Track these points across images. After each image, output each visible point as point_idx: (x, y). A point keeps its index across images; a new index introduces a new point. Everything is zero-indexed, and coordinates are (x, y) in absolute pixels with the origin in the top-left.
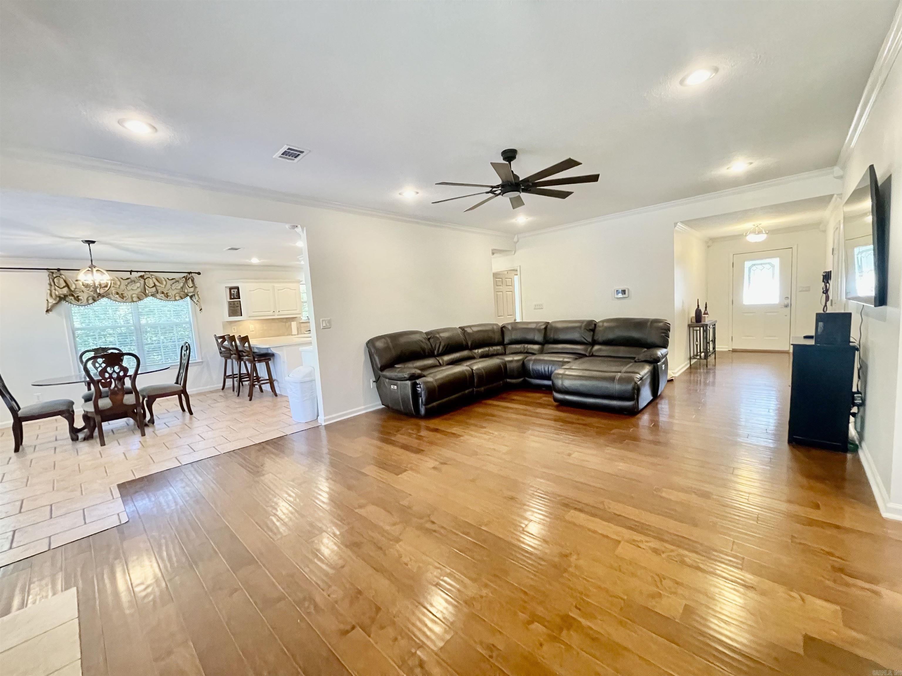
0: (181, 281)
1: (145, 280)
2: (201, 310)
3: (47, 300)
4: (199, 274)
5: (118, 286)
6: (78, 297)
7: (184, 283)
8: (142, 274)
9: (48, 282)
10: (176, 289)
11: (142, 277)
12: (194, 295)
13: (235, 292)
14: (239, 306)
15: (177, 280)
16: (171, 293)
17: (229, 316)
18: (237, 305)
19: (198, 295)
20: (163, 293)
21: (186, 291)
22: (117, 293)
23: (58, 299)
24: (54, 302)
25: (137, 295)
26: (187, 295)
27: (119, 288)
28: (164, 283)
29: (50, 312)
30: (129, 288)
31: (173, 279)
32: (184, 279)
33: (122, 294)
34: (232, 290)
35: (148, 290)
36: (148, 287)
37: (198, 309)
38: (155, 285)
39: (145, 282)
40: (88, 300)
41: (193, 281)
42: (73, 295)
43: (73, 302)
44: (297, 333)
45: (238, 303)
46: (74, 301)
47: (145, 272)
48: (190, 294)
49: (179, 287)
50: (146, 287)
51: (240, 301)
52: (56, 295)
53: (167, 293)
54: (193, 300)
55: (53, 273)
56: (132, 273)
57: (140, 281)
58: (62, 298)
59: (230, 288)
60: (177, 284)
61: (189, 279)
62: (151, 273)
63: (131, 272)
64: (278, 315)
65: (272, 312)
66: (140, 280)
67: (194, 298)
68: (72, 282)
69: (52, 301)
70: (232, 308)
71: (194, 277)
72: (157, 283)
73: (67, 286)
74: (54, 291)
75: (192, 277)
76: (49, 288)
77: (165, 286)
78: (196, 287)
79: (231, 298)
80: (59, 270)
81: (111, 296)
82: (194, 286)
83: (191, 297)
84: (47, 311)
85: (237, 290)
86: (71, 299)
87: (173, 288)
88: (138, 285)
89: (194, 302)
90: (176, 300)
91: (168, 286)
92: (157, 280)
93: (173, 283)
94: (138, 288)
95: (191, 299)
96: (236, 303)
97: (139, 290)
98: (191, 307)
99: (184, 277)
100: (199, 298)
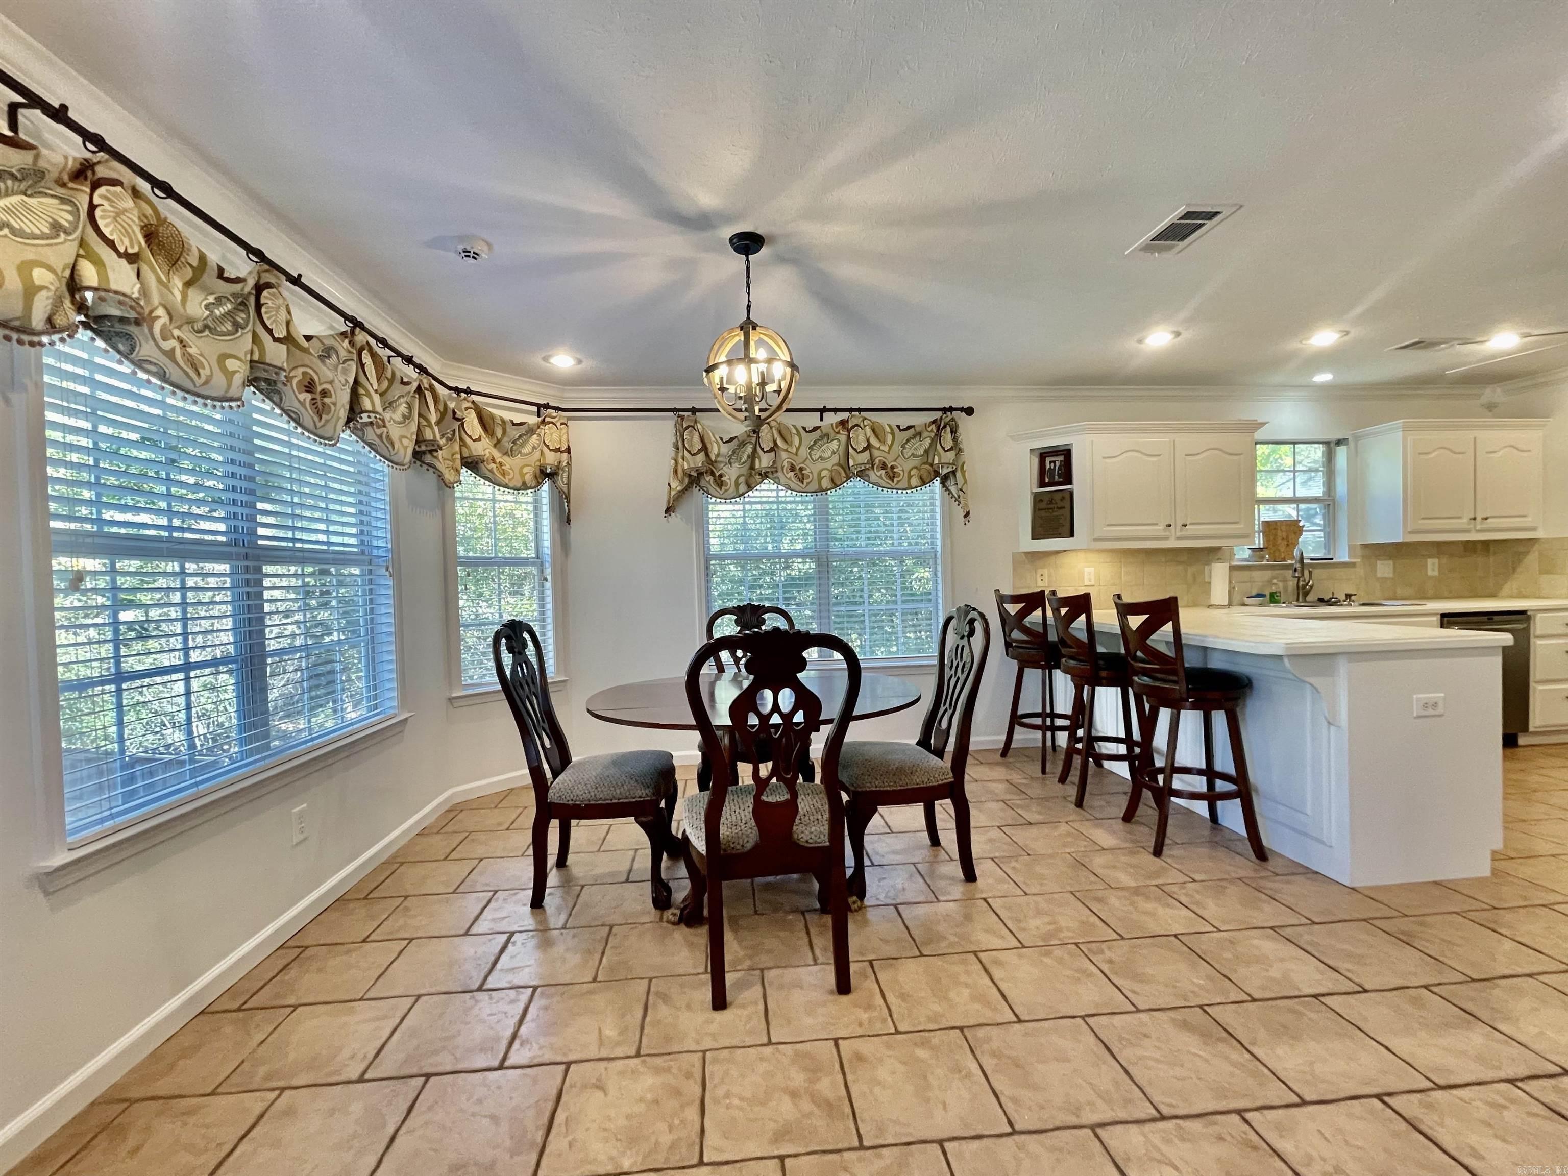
0: (925, 434)
1: (849, 431)
2: (967, 515)
3: (669, 485)
4: (969, 411)
5: (794, 450)
6: (721, 476)
7: (932, 440)
8: (844, 416)
9: (674, 440)
10: (913, 454)
11: (843, 423)
12: (954, 473)
13: (1058, 464)
14: (1068, 506)
15: (918, 429)
16: (903, 467)
17: (1033, 538)
18: (1060, 504)
19: (963, 472)
20: (884, 466)
21: (936, 461)
22: (792, 468)
23: (686, 480)
24: (679, 488)
25: (831, 471)
26: (937, 474)
27: (796, 454)
28: (889, 438)
29: (673, 514)
30: (816, 454)
31: (909, 428)
32: (933, 426)
33: (801, 469)
34: (1048, 460)
35: (854, 460)
36: (855, 450)
37: (960, 512)
38: (869, 447)
39: (849, 438)
40: (737, 485)
41: (954, 432)
42: (713, 474)
43: (711, 490)
44: (1226, 603)
45: (1063, 499)
46: (713, 488)
47: (851, 410)
48: (944, 471)
49: (921, 452)
50: (850, 449)
51: (1071, 494)
52: (684, 470)
53: (893, 467)
54: (947, 489)
55: (682, 418)
56: (825, 415)
57: (838, 436)
58: (694, 480)
59: (1041, 454)
60: (916, 442)
61: (945, 427)
62: (862, 413)
63: (823, 411)
64: (1179, 538)
65: (1161, 527)
66: (838, 433)
67: (950, 483)
68: (713, 439)
69: (676, 486)
70: (1043, 513)
71: (959, 423)
72: (874, 442)
73: (705, 449)
74: (680, 460)
75: (953, 420)
76: (673, 454)
77: (890, 447)
78: (960, 449)
79: (1042, 484)
80: (694, 411)
81: (780, 474)
82: (956, 447)
83: (944, 480)
84: (668, 510)
85: (1062, 458)
86: (709, 482)
87: (908, 452)
88: (834, 445)
89: (950, 493)
90: (910, 487)
91: (897, 448)
92: (873, 430)
93: (908, 441)
94: (834, 453)
95: (944, 486)
96: (1057, 497)
97: (835, 459)
98: (943, 505)
99: (934, 422)
100: (966, 482)
